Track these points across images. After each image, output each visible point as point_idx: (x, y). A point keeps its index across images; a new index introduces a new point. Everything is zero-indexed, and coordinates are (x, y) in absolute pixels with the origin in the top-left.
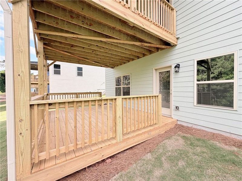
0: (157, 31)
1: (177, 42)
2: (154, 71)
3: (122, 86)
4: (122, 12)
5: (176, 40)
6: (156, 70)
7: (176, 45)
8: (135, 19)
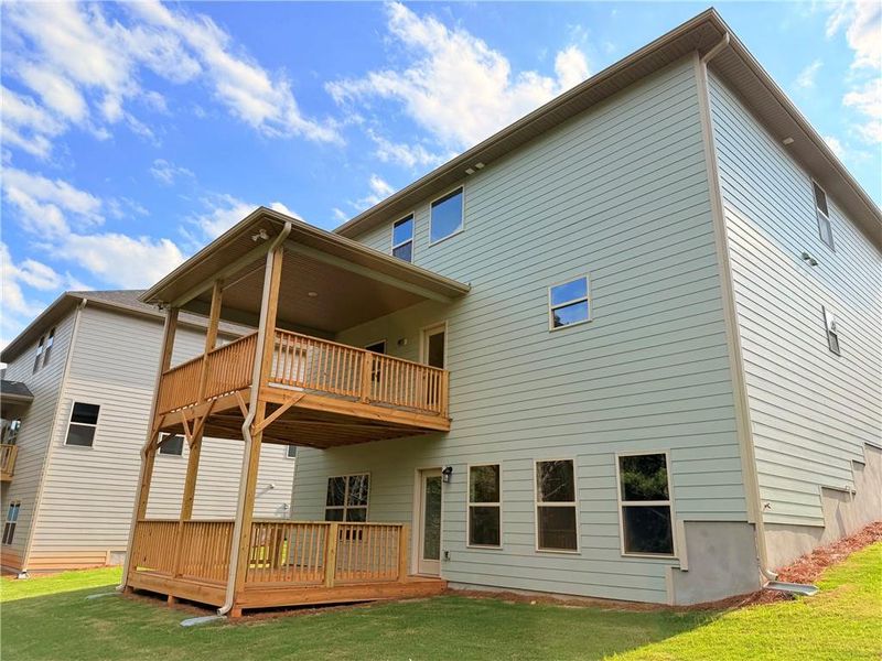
0: (404, 419)
1: (449, 426)
2: (417, 474)
3: (345, 507)
4: (348, 410)
5: (447, 423)
6: (421, 471)
7: (448, 432)
8: (366, 411)
